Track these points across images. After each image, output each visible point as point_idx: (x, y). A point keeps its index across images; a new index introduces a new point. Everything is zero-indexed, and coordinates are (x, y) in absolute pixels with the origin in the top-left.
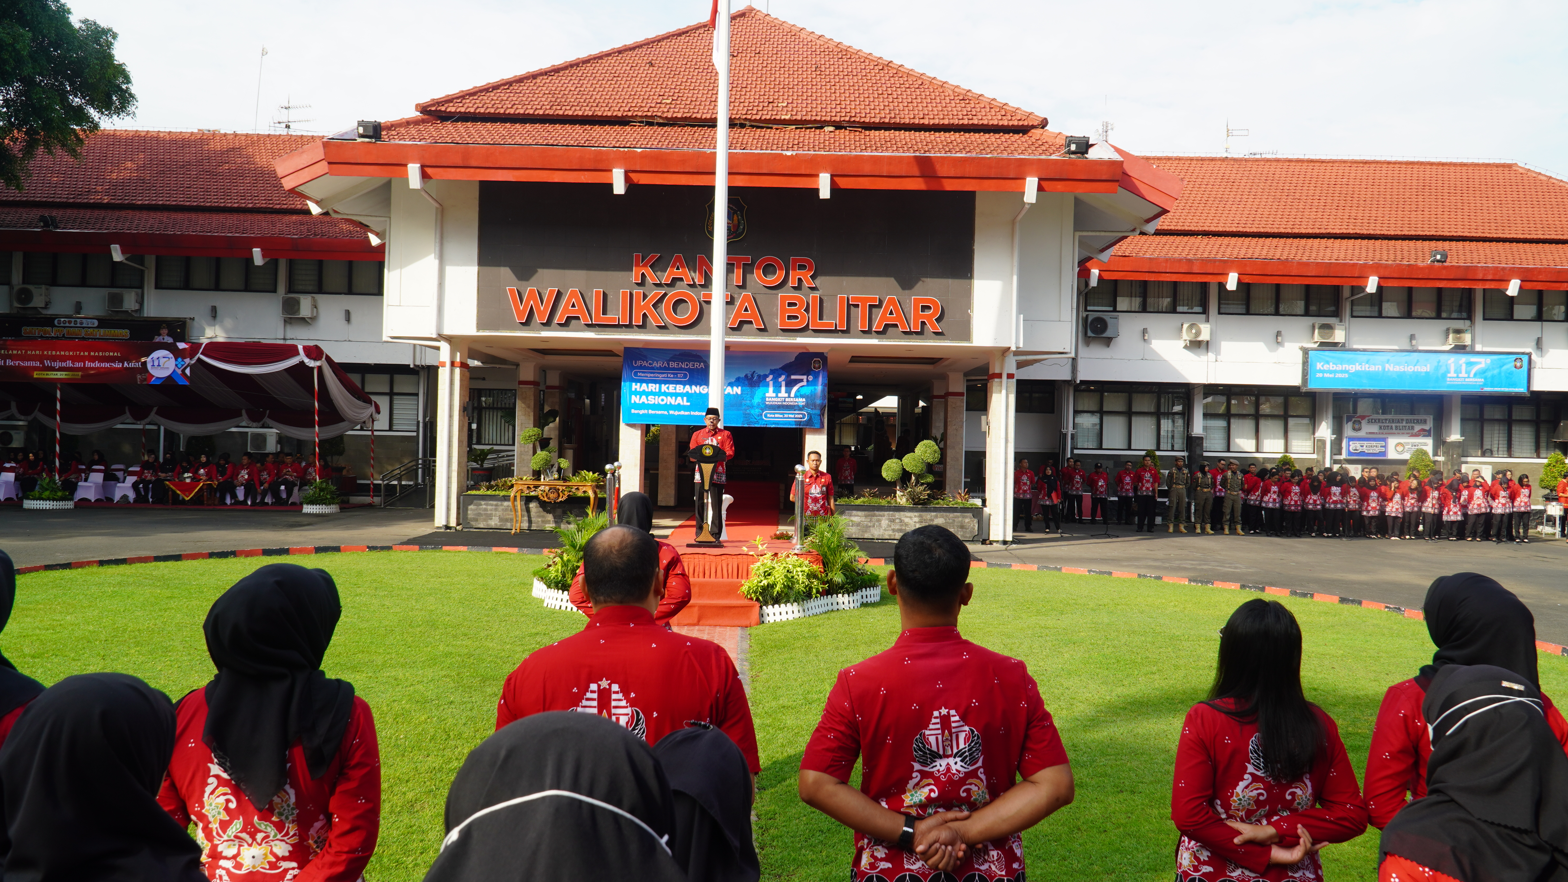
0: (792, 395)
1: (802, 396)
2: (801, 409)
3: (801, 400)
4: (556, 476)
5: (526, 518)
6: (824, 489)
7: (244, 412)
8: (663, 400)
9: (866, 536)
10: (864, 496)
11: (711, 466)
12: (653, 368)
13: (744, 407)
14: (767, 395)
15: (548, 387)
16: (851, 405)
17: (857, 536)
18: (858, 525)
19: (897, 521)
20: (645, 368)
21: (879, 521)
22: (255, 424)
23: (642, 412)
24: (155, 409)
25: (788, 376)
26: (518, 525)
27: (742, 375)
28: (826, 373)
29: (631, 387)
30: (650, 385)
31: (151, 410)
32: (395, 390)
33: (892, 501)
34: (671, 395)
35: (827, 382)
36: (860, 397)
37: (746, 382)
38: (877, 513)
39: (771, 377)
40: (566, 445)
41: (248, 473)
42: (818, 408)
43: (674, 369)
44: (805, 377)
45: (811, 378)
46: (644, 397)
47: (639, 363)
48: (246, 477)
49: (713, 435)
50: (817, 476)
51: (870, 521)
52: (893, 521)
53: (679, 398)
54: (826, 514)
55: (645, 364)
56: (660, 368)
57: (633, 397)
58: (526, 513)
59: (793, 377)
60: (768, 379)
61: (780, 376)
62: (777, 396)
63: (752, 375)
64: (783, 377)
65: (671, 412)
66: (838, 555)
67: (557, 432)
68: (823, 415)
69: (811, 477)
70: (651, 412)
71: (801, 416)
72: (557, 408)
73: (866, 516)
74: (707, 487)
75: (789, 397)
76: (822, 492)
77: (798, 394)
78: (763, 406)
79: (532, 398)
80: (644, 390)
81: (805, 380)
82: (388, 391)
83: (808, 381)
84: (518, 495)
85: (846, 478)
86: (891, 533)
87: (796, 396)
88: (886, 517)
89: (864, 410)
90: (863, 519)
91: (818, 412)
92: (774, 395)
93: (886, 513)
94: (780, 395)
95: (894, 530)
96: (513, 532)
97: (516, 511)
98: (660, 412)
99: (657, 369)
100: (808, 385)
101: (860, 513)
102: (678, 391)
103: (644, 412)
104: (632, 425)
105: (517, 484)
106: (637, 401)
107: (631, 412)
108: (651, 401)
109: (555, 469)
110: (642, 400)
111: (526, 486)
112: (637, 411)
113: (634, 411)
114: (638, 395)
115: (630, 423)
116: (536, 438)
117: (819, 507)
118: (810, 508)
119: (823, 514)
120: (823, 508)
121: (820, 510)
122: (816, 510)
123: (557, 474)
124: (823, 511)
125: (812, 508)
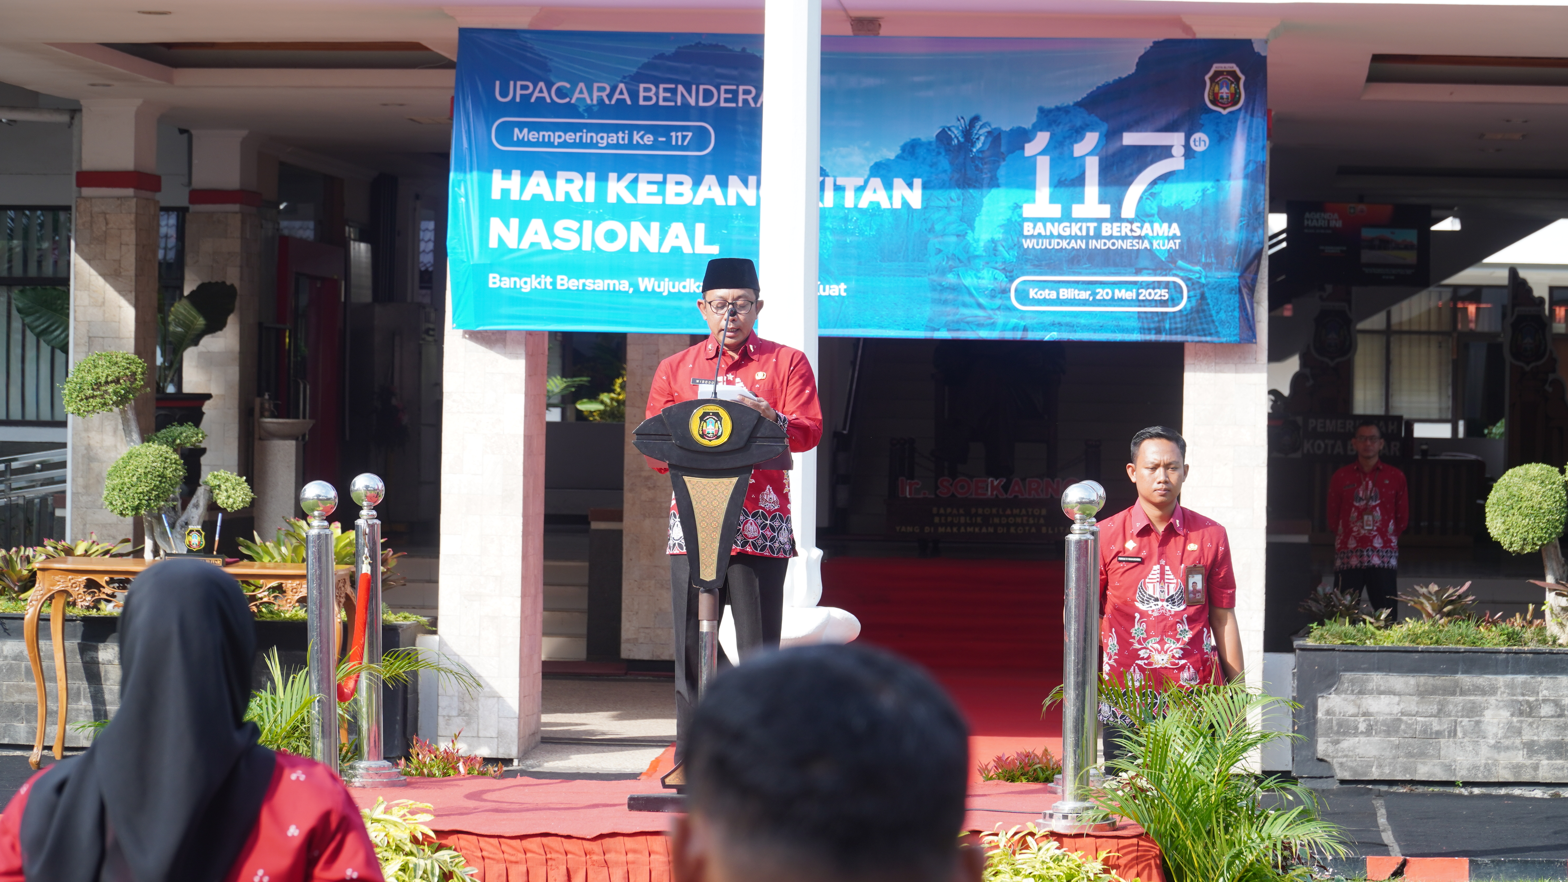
0: (1129, 209)
1: (1166, 216)
2: (1161, 266)
3: (1162, 229)
4: (196, 540)
5: (86, 704)
6: (1197, 581)
8: (611, 236)
9: (1423, 772)
10: (1416, 614)
11: (727, 485)
12: (571, 110)
13: (934, 261)
14: (1028, 211)
15: (200, 196)
16: (1411, 257)
17: (1386, 774)
18: (1392, 727)
19: (1546, 710)
20: (540, 107)
21: (1473, 711)
23: (529, 284)
25: (1113, 134)
26: (54, 731)
27: (929, 134)
28: (1260, 124)
29: (485, 188)
30: (562, 176)
33: (1528, 634)
34: (647, 214)
35: (1264, 157)
36: (1450, 225)
37: (944, 163)
38: (1466, 680)
39: (1042, 138)
40: (269, 421)
42: (1232, 261)
43: (655, 112)
44: (1176, 140)
45: (1201, 141)
46: (537, 224)
47: (517, 90)
49: (734, 368)
50: (1171, 532)
51: (1440, 713)
52: (1528, 711)
53: (677, 228)
54: (1204, 680)
55: (539, 92)
56: (602, 110)
57: (496, 224)
58: (84, 685)
59: (1130, 139)
60: (1030, 149)
61: (1078, 134)
62: (1067, 217)
63: (967, 133)
64: (1091, 139)
65: (646, 283)
66: (1221, 836)
67: (234, 372)
68: (1252, 290)
69: (1146, 531)
70: (564, 282)
71: (1163, 294)
72: (233, 277)
73: (1423, 693)
74: (709, 572)
75: (1116, 217)
76: (1185, 595)
77: (1152, 207)
78: (1010, 256)
79: (130, 237)
80: (537, 198)
81: (1178, 151)
83: (1189, 152)
84: (55, 614)
85: (1365, 541)
86: (1520, 757)
87: (1142, 216)
88: (1503, 696)
89: (1469, 276)
90: (1412, 704)
91: (1229, 276)
92: (1056, 211)
93: (1501, 680)
94: (1077, 211)
95: (1531, 748)
96: (35, 755)
97: (44, 676)
98: (600, 285)
99: (590, 112)
100: (1187, 175)
101: (1397, 681)
102: (671, 200)
103: (539, 283)
104: (493, 338)
105: (46, 573)
106: (512, 243)
107: (491, 285)
108: (567, 241)
109: (194, 510)
110: (529, 238)
111: (83, 578)
112: (513, 279)
113: (500, 281)
114: (514, 217)
115: (486, 331)
116: (123, 392)
117: (1177, 656)
118: (1143, 659)
119: (1193, 683)
120: (1191, 660)
121: (1182, 668)
122: (1166, 668)
123: (198, 531)
124: (1192, 670)
125: (1149, 657)
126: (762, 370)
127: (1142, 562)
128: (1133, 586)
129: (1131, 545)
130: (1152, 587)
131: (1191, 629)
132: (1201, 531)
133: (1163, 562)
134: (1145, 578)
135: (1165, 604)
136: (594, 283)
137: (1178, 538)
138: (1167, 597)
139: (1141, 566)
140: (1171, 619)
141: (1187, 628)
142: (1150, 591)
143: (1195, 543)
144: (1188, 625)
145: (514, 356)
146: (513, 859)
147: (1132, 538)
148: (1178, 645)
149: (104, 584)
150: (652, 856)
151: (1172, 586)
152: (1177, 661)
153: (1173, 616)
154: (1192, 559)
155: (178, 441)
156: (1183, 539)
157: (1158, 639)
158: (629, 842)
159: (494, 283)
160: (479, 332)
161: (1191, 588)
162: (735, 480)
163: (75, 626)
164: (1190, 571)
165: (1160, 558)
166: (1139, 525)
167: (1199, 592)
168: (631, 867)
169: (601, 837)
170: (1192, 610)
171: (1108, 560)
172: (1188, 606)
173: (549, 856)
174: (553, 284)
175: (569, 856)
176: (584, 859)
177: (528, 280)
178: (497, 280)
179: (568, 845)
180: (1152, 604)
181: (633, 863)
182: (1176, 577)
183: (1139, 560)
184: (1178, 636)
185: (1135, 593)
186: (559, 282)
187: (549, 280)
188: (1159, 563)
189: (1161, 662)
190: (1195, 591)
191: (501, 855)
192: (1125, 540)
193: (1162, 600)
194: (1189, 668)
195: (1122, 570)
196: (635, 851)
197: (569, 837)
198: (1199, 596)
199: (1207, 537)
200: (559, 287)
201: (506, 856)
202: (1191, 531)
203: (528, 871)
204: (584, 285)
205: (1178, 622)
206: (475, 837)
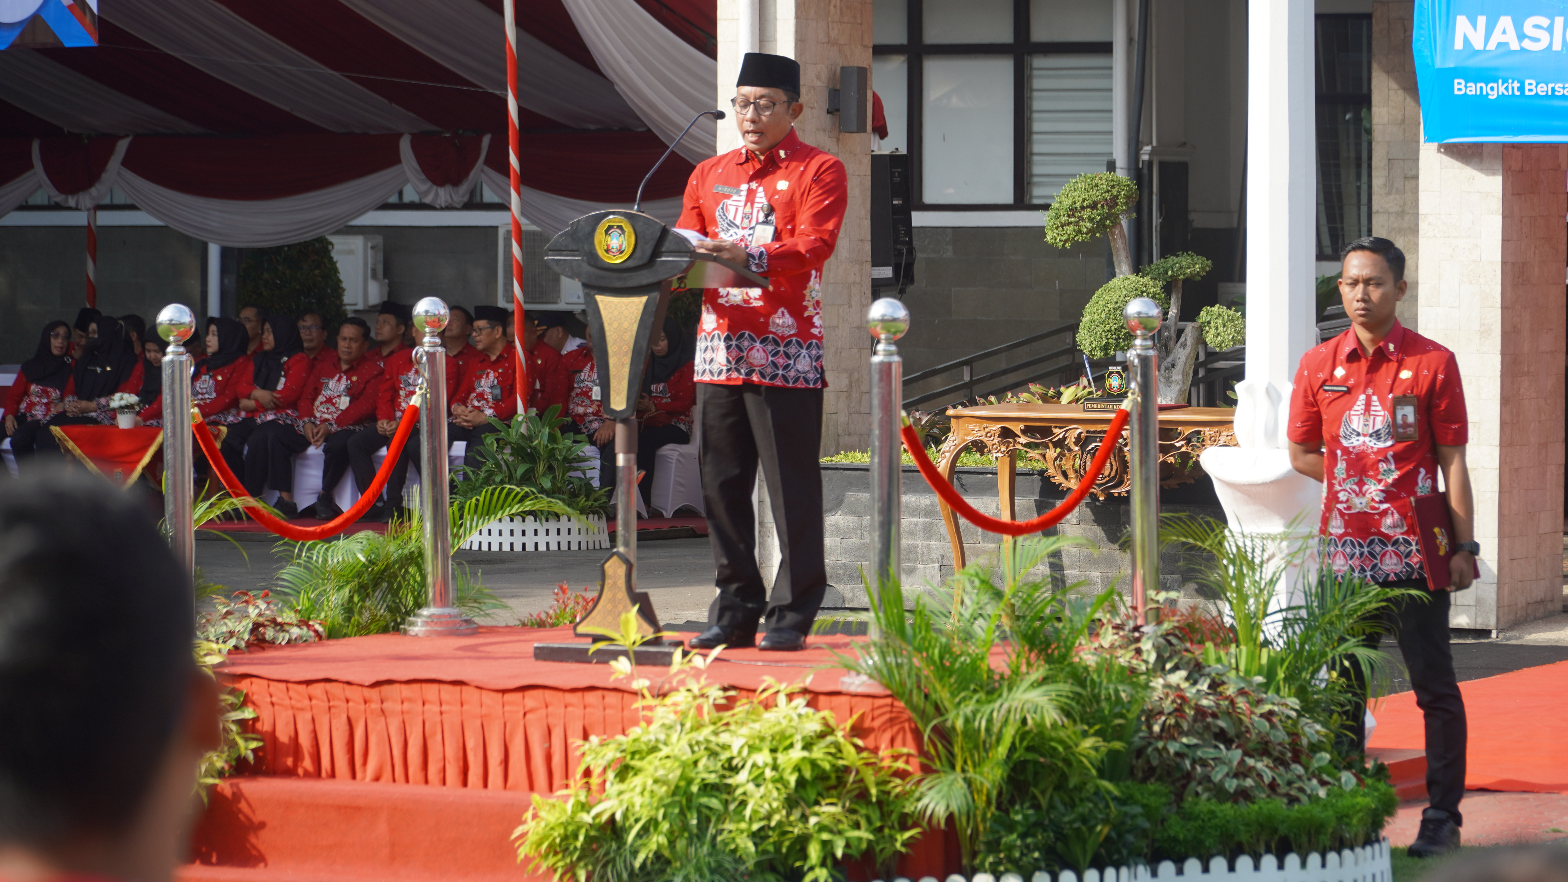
4: (1116, 383)
6: (1408, 413)
7: (405, 146)
11: (636, 305)
22: (443, 194)
23: (1496, 90)
24: (122, 147)
31: (110, 152)
32: (1039, 33)
41: (349, 391)
46: (1505, 22)
48: (344, 402)
49: (758, 176)
50: (1382, 356)
57: (1462, 23)
69: (1354, 357)
70: (1532, 87)
74: (619, 400)
76: (1394, 430)
82: (1005, 35)
84: (1001, 467)
103: (1507, 89)
104: (1469, 152)
105: (960, 421)
106: (1478, 45)
107: (1456, 92)
108: (1537, 40)
109: (1181, 350)
110: (1497, 37)
111: (996, 427)
112: (1479, 85)
113: (1466, 87)
114: (1482, 14)
115: (1462, 144)
116: (1098, 218)
117: (1377, 499)
118: (1342, 502)
119: (1398, 530)
120: (1396, 504)
121: (1385, 513)
122: (1365, 513)
123: (1118, 373)
124: (1396, 516)
125: (1347, 501)
126: (786, 179)
127: (1349, 391)
128: (1337, 420)
129: (1340, 372)
130: (1356, 420)
131: (1397, 468)
132: (1418, 357)
133: (1370, 391)
134: (1350, 409)
135: (1367, 439)
136: (1564, 88)
137: (1391, 364)
138: (1371, 431)
139: (1347, 397)
140: (1373, 456)
141: (1393, 467)
142: (1354, 426)
143: (1409, 369)
144: (1396, 463)
145: (1489, 171)
146: (299, 705)
147: (1341, 365)
148: (1381, 487)
149: (1019, 433)
150: (427, 706)
151: (1379, 420)
152: (1377, 505)
153: (1375, 453)
154: (1403, 388)
155: (1170, 273)
156: (1396, 364)
157: (1356, 480)
158: (406, 691)
159: (1460, 90)
160: (1455, 145)
161: (1399, 420)
162: (644, 299)
163: (1033, 481)
164: (1398, 402)
165: (1366, 387)
166: (1347, 349)
167: (1410, 425)
168: (406, 717)
169: (377, 684)
170: (1401, 446)
171: (1315, 390)
172: (1397, 442)
173: (332, 703)
174: (1521, 89)
175: (351, 704)
176: (362, 707)
177: (1495, 85)
178: (1462, 86)
179: (350, 692)
180: (1353, 440)
181: (408, 712)
182: (1384, 409)
183: (1345, 389)
184: (1380, 477)
185: (1339, 427)
186: (1527, 87)
187: (1516, 85)
188: (1364, 392)
189: (1359, 506)
190: (1406, 425)
191: (288, 702)
192: (1334, 368)
193: (1365, 435)
194: (1392, 513)
195: (1327, 401)
196: (410, 700)
197: (349, 683)
198: (1410, 430)
199: (1424, 363)
200: (1527, 93)
201: (293, 702)
202: (1408, 356)
203: (313, 720)
204: (1553, 89)
205: (1380, 461)
206: (266, 682)
